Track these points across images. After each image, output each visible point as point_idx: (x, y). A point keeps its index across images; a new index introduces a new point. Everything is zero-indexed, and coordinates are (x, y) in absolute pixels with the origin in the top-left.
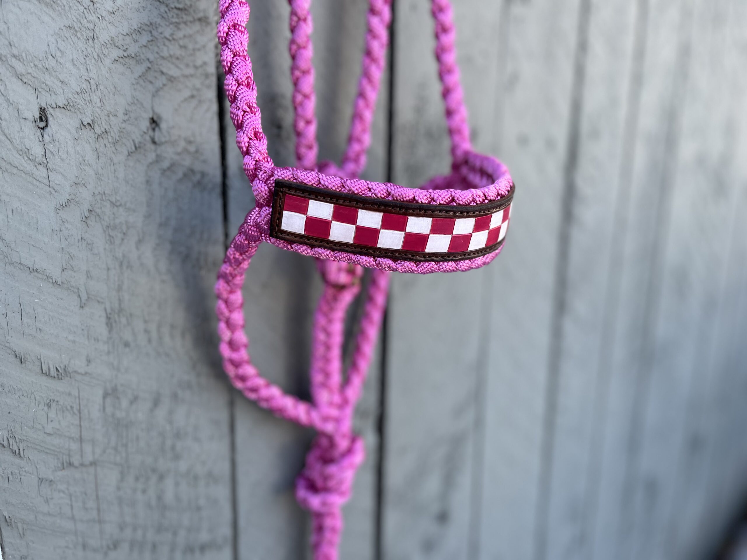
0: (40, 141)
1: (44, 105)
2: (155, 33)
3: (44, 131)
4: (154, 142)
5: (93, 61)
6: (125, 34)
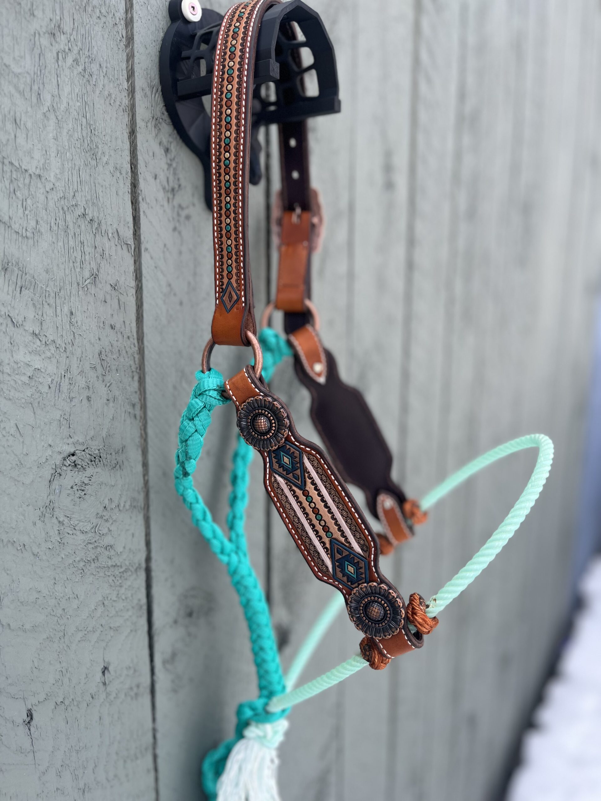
0: (28, 735)
1: (30, 707)
2: (106, 603)
3: (30, 725)
4: (105, 684)
5: (64, 652)
6: (85, 618)
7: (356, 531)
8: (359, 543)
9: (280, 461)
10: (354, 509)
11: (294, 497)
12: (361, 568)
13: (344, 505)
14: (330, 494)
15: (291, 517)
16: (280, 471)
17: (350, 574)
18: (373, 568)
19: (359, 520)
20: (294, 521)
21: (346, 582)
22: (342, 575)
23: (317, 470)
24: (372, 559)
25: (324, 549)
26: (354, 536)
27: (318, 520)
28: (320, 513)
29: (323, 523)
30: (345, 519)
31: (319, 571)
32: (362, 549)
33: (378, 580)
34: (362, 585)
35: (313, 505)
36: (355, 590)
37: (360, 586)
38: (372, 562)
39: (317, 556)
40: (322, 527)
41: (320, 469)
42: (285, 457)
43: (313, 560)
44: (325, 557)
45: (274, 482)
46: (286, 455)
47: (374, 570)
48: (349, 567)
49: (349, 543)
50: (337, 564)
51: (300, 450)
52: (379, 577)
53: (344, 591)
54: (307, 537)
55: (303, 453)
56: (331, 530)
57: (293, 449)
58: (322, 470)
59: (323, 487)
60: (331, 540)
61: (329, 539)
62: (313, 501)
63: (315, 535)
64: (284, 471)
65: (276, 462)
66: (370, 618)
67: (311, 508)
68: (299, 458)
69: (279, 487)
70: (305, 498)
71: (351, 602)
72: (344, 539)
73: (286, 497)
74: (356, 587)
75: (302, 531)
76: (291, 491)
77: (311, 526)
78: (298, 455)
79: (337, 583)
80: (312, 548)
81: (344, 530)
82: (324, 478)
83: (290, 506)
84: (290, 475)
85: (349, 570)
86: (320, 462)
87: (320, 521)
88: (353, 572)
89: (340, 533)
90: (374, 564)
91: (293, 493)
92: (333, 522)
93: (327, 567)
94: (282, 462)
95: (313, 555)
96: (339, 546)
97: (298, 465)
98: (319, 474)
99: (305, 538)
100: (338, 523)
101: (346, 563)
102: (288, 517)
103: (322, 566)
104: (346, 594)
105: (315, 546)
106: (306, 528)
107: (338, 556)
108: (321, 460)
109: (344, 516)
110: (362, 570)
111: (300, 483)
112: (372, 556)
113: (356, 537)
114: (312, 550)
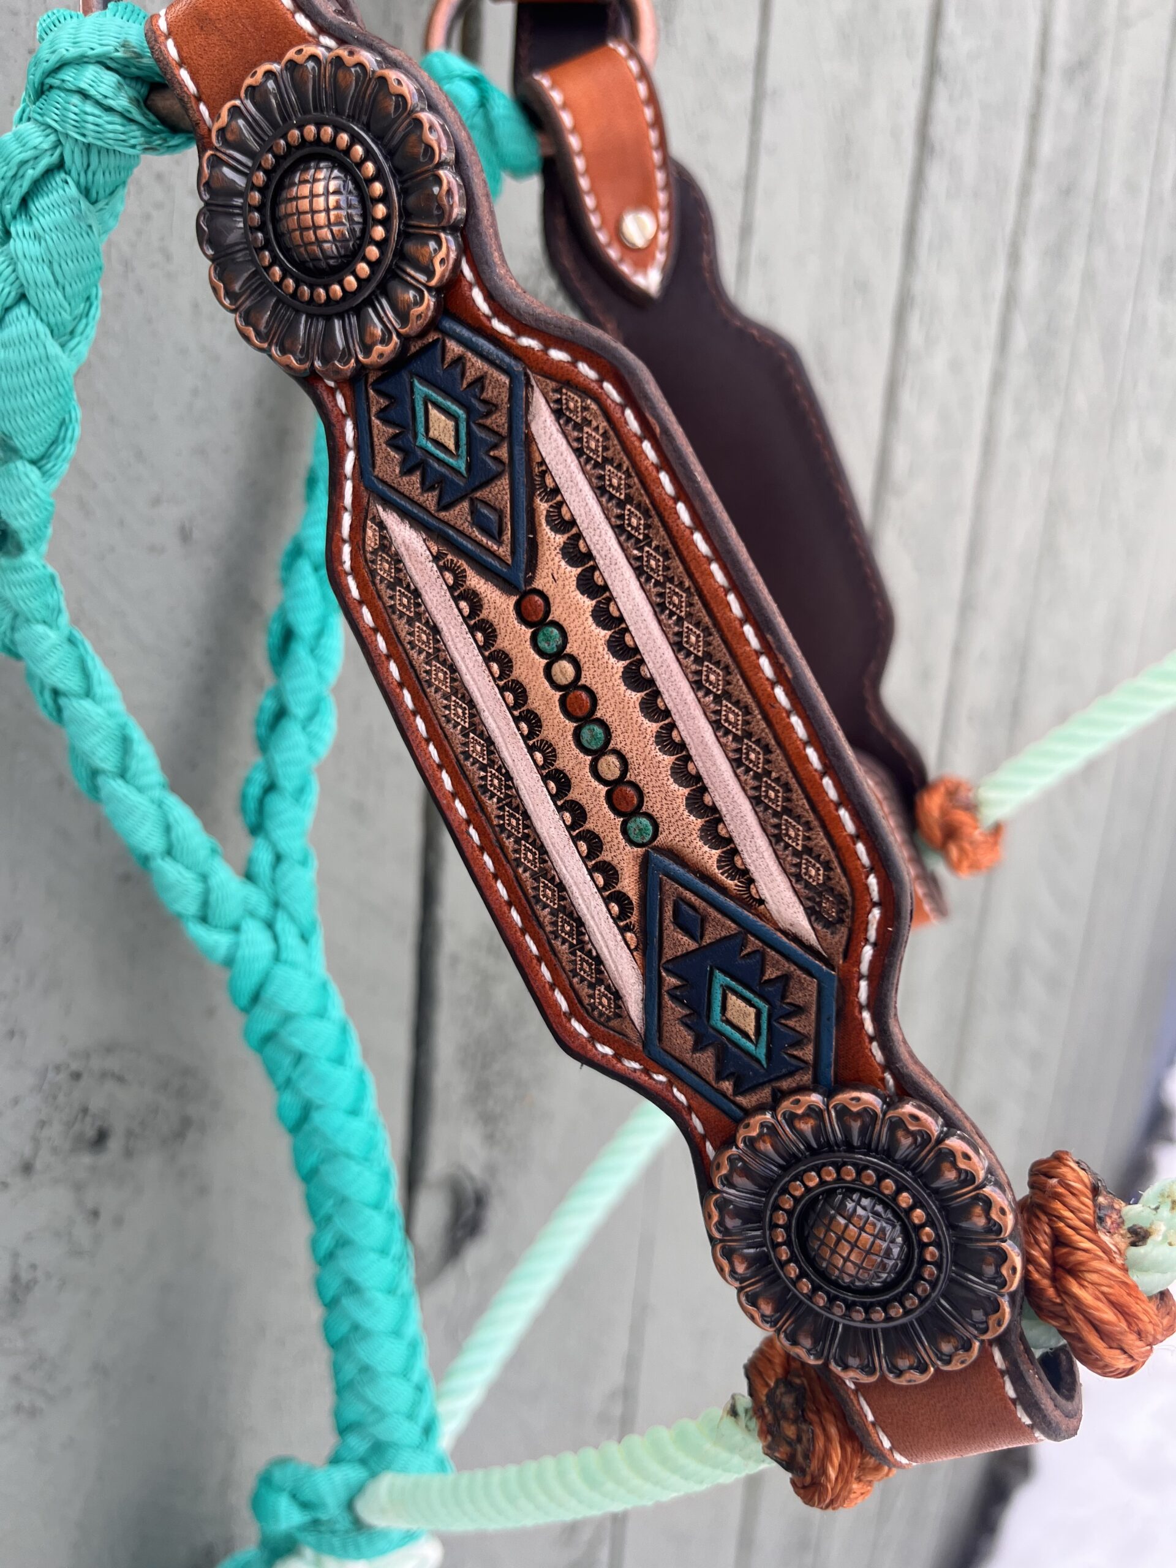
7: (787, 811)
8: (795, 877)
9: (410, 437)
10: (790, 693)
11: (472, 630)
12: (798, 1010)
13: (733, 667)
14: (659, 608)
15: (456, 735)
16: (406, 489)
17: (737, 1036)
18: (866, 1015)
19: (811, 753)
20: (467, 755)
21: (711, 1077)
22: (690, 1038)
23: (601, 478)
24: (864, 967)
25: (607, 901)
26: (776, 839)
27: (586, 751)
28: (598, 715)
29: (610, 766)
30: (734, 745)
31: (573, 1013)
32: (812, 913)
33: (883, 1080)
34: (798, 1102)
35: (564, 671)
36: (757, 1120)
37: (786, 1105)
38: (863, 985)
39: (570, 934)
40: (603, 790)
41: (619, 467)
42: (434, 412)
43: (548, 954)
44: (611, 944)
45: (374, 552)
46: (440, 399)
47: (869, 1027)
48: (732, 999)
49: (745, 876)
50: (671, 981)
51: (518, 367)
52: (892, 1062)
53: (696, 1122)
54: (526, 837)
55: (528, 384)
56: (653, 804)
57: (479, 363)
58: (629, 476)
59: (629, 574)
60: (646, 858)
61: (640, 851)
62: (568, 650)
63: (569, 828)
64: (426, 487)
65: (392, 442)
66: (823, 1275)
67: (555, 686)
68: (510, 411)
69: (400, 579)
70: (528, 632)
71: (728, 1181)
72: (716, 853)
73: (435, 630)
74: (761, 1108)
75: (501, 808)
76: (456, 600)
77: (552, 785)
78: (505, 396)
79: (661, 1078)
80: (547, 894)
81: (720, 804)
82: (634, 521)
83: (453, 680)
84: (457, 509)
85: (729, 1015)
86: (615, 426)
87: (597, 755)
88: (751, 1032)
89: (700, 822)
90: (869, 997)
91: (466, 611)
92: (668, 760)
93: (617, 996)
94: (422, 441)
95: (549, 928)
96: (687, 888)
97: (503, 453)
98: (612, 497)
99: (517, 841)
100: (690, 766)
101: (720, 979)
102: (436, 735)
103: (592, 986)
104: (704, 1138)
105: (561, 887)
106: (523, 792)
107: (679, 943)
108: (629, 413)
109: (727, 732)
110: (804, 1025)
111: (504, 551)
112: (868, 952)
113: (787, 846)
114: (545, 906)
